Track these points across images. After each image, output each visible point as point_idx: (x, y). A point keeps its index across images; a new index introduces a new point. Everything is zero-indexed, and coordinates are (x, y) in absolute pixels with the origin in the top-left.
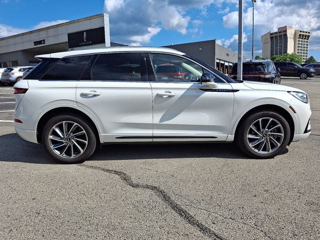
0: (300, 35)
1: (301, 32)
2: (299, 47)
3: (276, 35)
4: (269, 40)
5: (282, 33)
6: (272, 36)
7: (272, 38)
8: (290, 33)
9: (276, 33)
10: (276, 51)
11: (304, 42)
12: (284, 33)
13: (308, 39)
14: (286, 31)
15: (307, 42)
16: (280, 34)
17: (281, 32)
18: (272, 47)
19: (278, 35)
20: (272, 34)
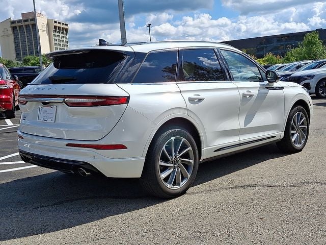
0: (55, 27)
1: (55, 22)
2: (56, 44)
3: (20, 24)
4: (10, 31)
5: (29, 23)
6: (14, 25)
7: (14, 28)
8: (41, 23)
9: (19, 21)
10: (24, 49)
11: (63, 37)
12: (33, 22)
13: (66, 34)
14: (34, 19)
15: (66, 38)
16: (27, 23)
17: (27, 21)
18: (17, 43)
19: (23, 24)
20: (13, 22)
